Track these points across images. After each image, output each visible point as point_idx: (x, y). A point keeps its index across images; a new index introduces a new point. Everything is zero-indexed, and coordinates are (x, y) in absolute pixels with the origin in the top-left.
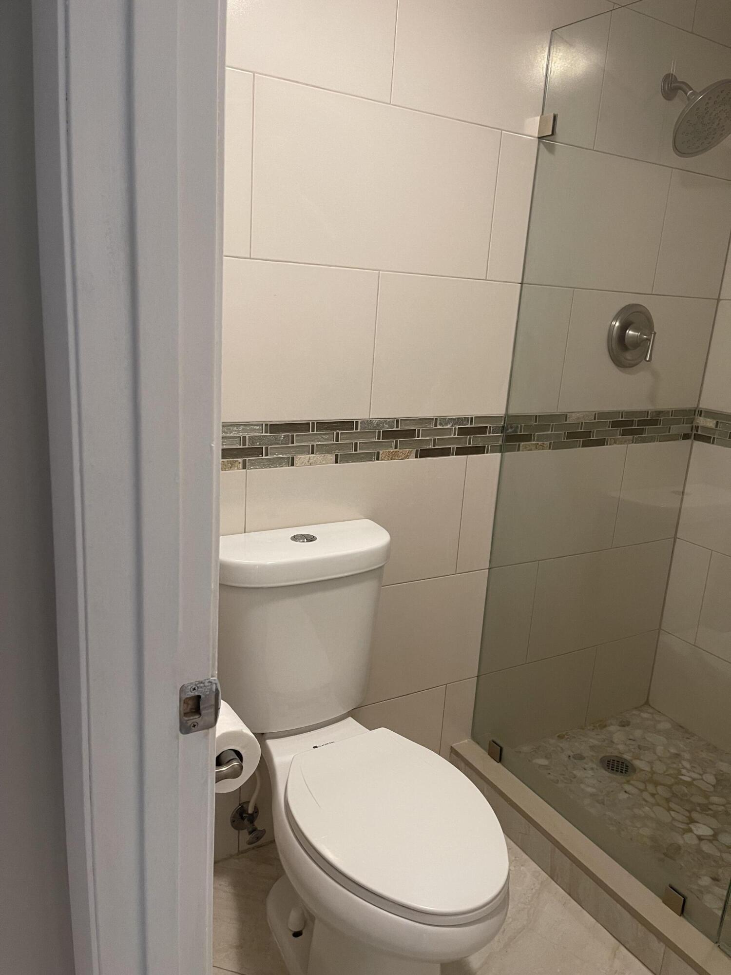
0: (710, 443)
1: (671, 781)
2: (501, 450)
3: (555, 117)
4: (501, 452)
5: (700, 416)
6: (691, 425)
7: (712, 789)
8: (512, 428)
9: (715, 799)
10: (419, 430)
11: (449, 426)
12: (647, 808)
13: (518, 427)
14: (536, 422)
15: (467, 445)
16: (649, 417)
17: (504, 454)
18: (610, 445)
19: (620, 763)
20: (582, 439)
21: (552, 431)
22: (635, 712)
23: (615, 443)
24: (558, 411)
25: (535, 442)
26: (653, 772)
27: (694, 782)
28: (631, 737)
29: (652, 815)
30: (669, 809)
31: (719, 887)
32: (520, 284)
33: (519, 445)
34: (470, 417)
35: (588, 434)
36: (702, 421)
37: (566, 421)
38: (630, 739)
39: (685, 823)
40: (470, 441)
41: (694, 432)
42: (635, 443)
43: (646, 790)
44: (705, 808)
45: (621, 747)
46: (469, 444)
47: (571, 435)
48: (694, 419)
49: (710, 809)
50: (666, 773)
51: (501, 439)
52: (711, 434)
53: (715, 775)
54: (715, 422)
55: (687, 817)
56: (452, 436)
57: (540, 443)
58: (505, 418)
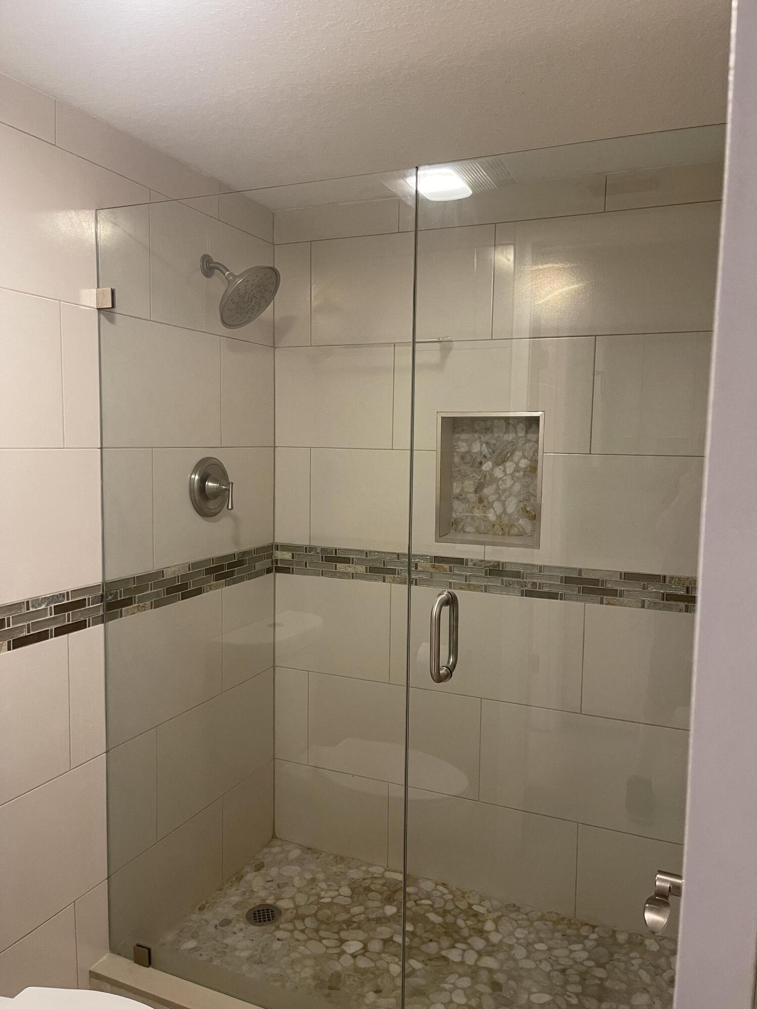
0: (290, 573)
1: (313, 909)
2: (103, 620)
3: (113, 292)
4: (103, 622)
5: (277, 550)
6: (270, 560)
7: (349, 900)
8: (111, 595)
9: (356, 910)
10: (8, 619)
11: (43, 607)
12: (302, 948)
13: (117, 592)
14: (134, 584)
15: (67, 623)
16: (236, 559)
17: (107, 623)
18: (207, 592)
19: (265, 911)
20: (180, 593)
21: (151, 590)
22: (266, 850)
23: (211, 589)
24: (155, 569)
25: (136, 605)
26: (297, 907)
27: (334, 901)
28: (269, 879)
29: (308, 953)
30: (321, 939)
31: (384, 998)
32: (100, 450)
33: (121, 611)
34: (65, 592)
35: (185, 586)
36: (279, 555)
37: (163, 577)
38: (268, 882)
39: (337, 947)
40: (69, 618)
41: (274, 565)
42: (228, 585)
43: (295, 929)
44: (349, 923)
45: (263, 894)
46: (69, 621)
47: (170, 591)
48: (272, 553)
49: (354, 922)
50: (308, 903)
51: (101, 609)
52: (288, 565)
53: (348, 885)
54: (290, 554)
55: (336, 939)
56: (49, 617)
57: (141, 605)
58: (103, 586)
